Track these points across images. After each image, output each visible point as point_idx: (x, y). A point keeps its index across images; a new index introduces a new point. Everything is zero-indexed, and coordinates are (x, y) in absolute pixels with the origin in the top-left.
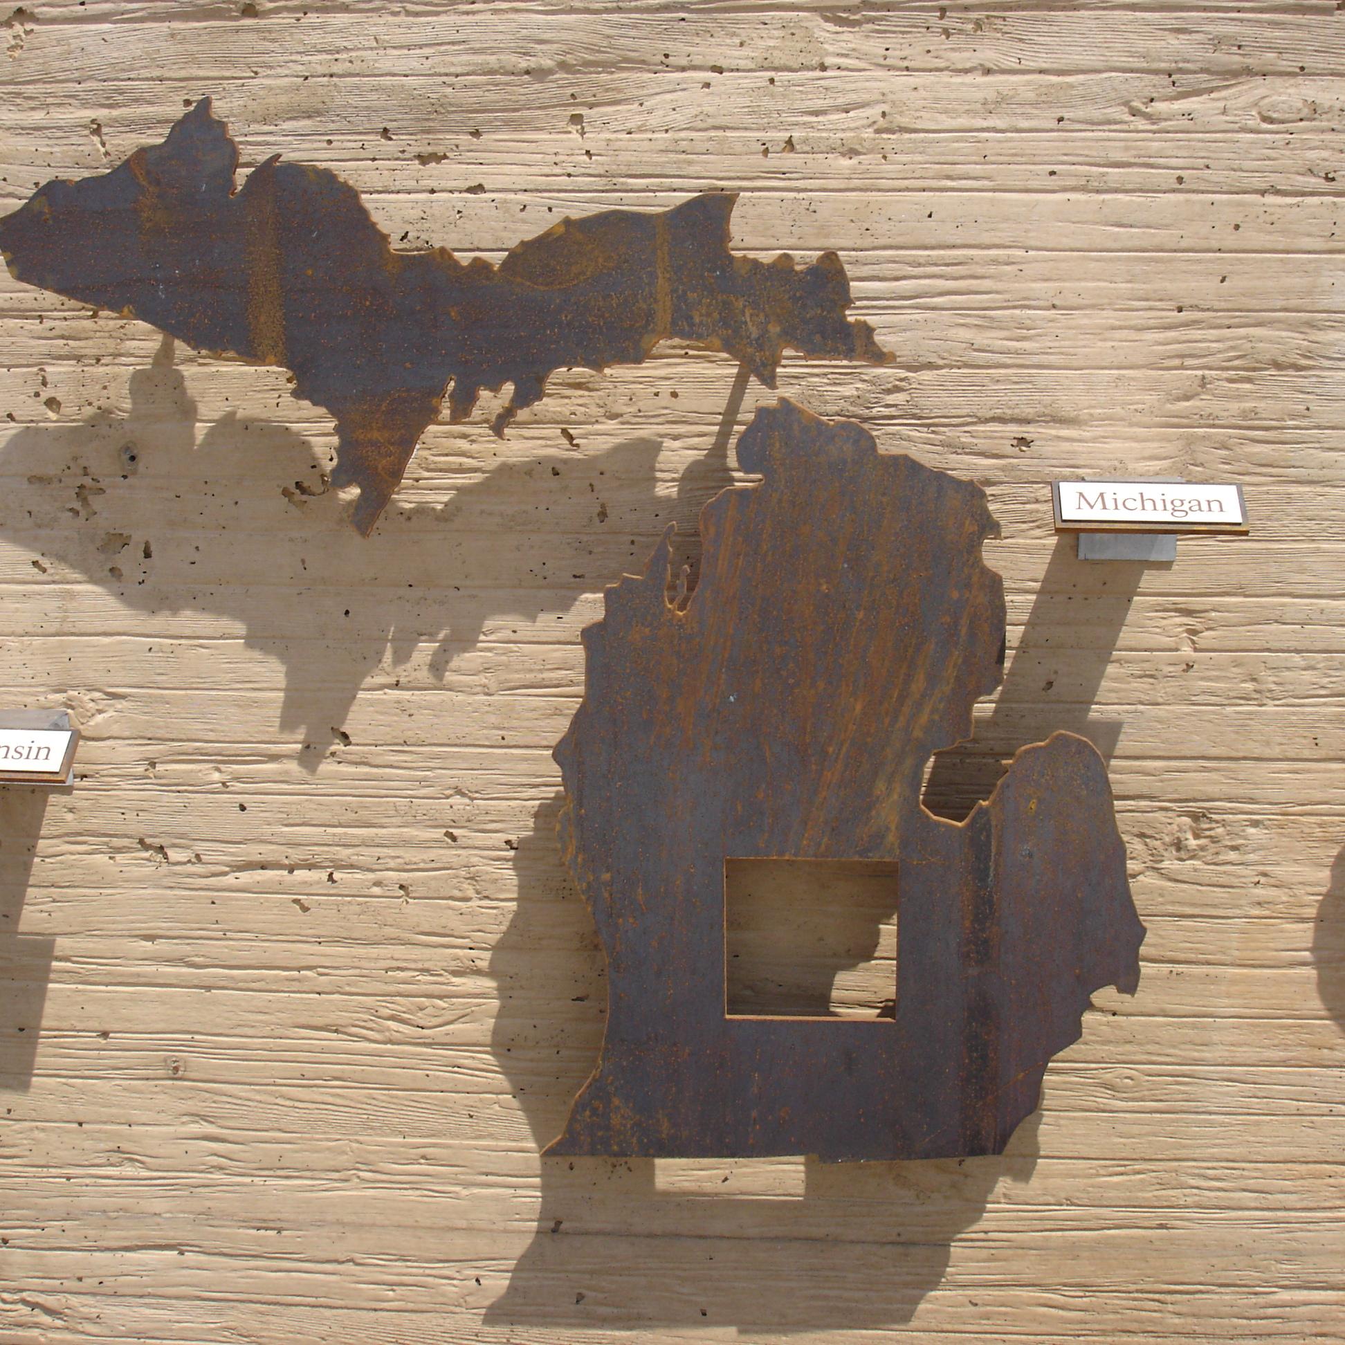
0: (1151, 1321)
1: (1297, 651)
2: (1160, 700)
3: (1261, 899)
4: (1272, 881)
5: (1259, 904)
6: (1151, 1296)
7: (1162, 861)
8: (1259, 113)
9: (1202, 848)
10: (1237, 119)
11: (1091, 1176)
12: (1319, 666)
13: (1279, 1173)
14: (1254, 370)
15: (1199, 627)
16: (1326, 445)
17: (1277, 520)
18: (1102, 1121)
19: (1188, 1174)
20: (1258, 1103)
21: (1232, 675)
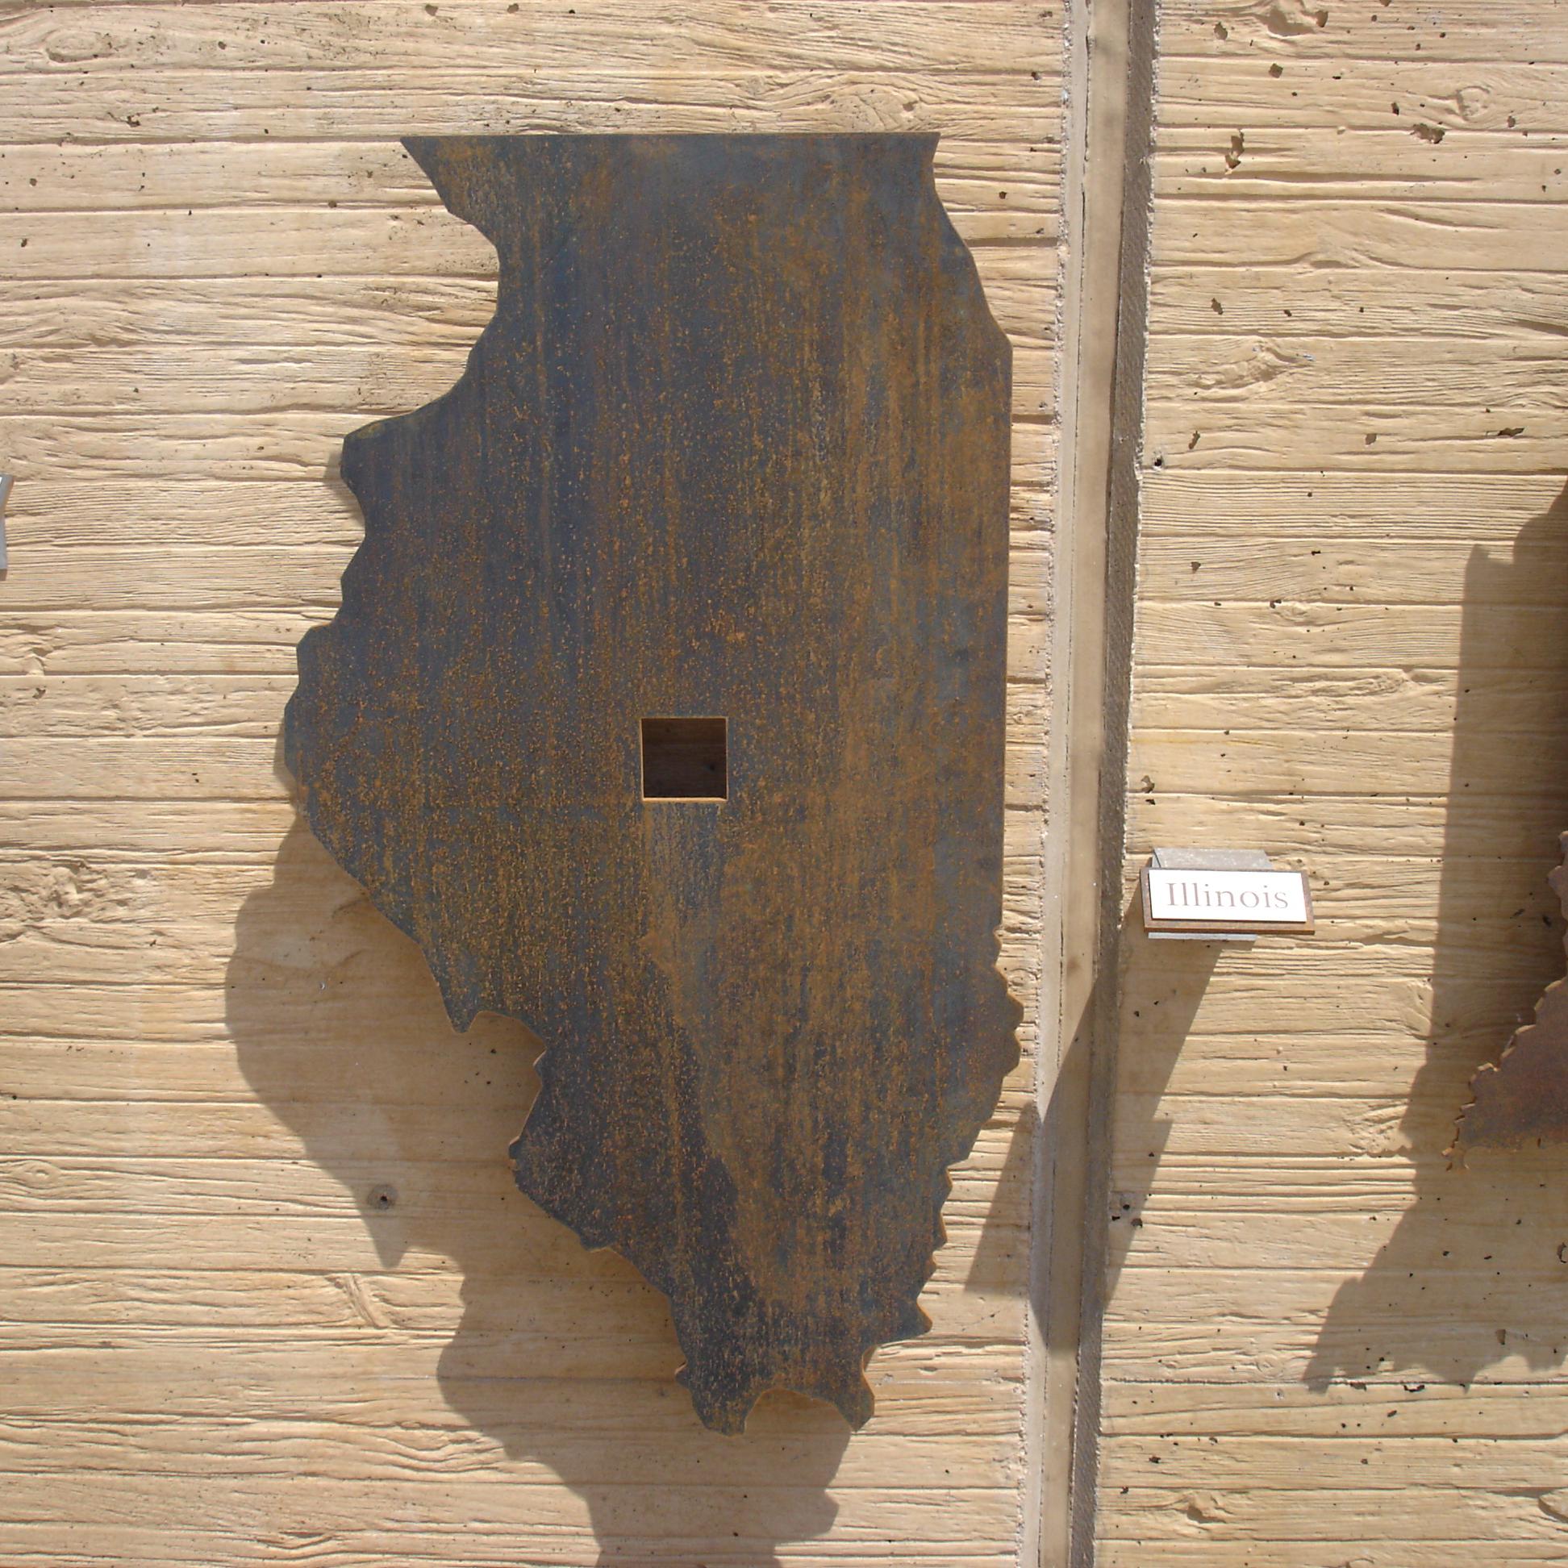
0: (112, 1455)
1: (162, 673)
2: (14, 732)
3: (159, 963)
4: (170, 941)
5: (158, 967)
6: (107, 1426)
7: (43, 918)
8: (47, 50)
9: (87, 903)
10: (22, 58)
11: (17, 1286)
12: (187, 689)
13: (229, 1282)
14: (71, 346)
15: (46, 646)
16: (163, 432)
17: (118, 520)
18: (21, 1222)
19: (126, 1284)
20: (192, 1201)
21: (90, 702)
